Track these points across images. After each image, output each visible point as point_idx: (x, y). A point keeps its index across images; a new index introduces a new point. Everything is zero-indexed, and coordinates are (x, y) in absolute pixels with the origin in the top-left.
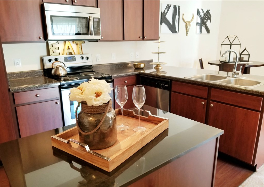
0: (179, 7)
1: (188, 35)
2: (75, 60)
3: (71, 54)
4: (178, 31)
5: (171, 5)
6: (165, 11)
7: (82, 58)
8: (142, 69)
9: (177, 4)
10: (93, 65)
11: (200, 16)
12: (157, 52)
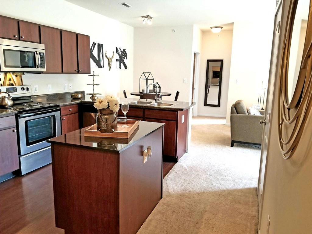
0: (102, 45)
1: (111, 69)
2: (17, 91)
3: (12, 85)
4: (103, 66)
5: (96, 43)
6: (91, 48)
7: (23, 89)
8: (80, 99)
9: (101, 43)
10: (32, 96)
11: (119, 54)
12: (92, 84)
